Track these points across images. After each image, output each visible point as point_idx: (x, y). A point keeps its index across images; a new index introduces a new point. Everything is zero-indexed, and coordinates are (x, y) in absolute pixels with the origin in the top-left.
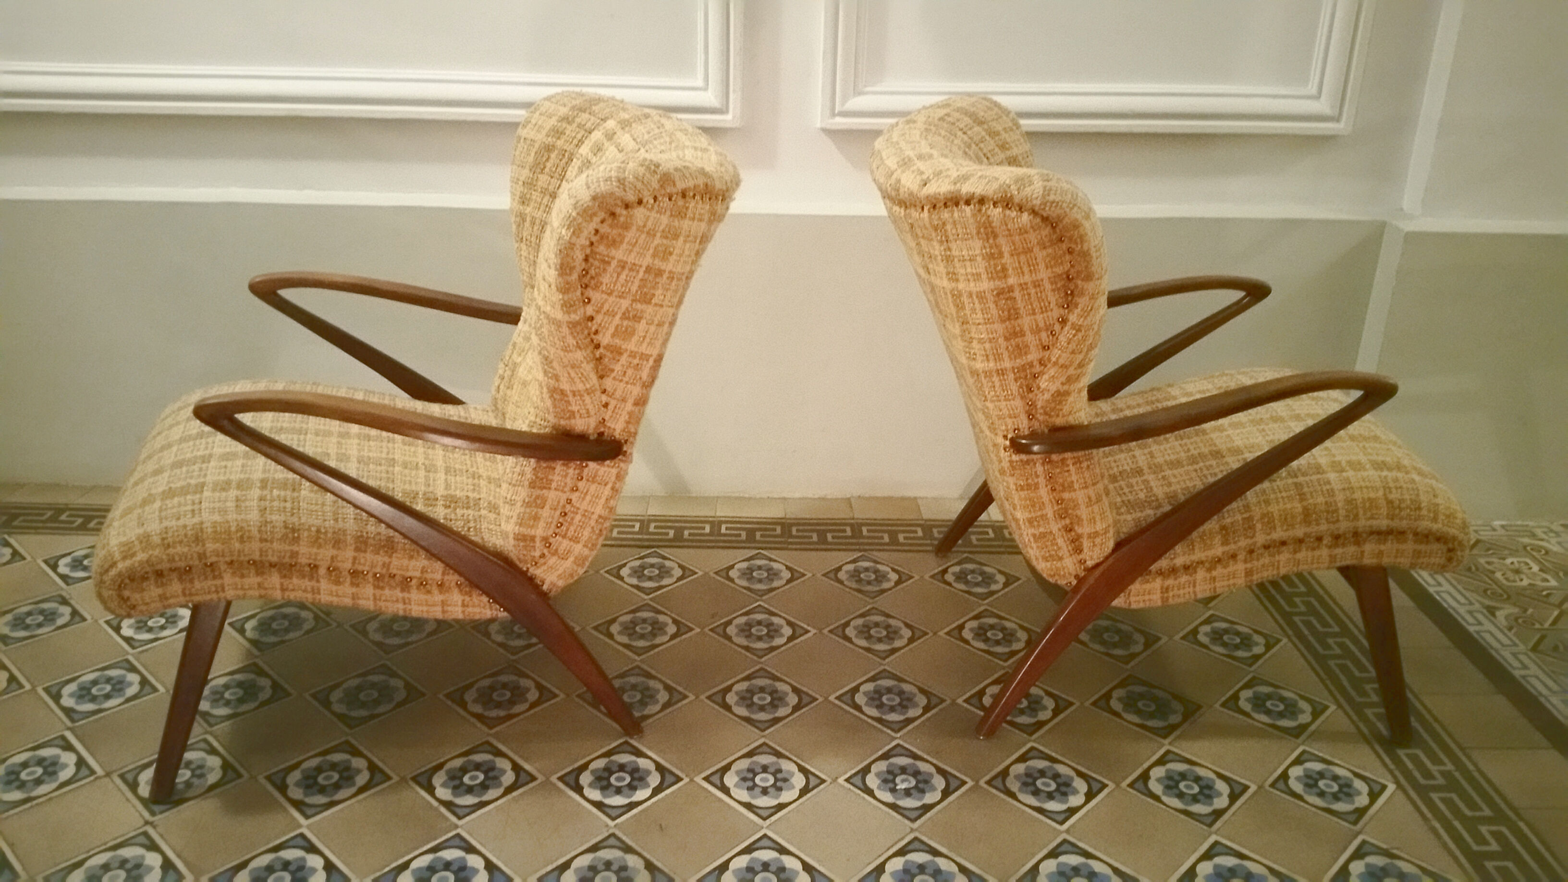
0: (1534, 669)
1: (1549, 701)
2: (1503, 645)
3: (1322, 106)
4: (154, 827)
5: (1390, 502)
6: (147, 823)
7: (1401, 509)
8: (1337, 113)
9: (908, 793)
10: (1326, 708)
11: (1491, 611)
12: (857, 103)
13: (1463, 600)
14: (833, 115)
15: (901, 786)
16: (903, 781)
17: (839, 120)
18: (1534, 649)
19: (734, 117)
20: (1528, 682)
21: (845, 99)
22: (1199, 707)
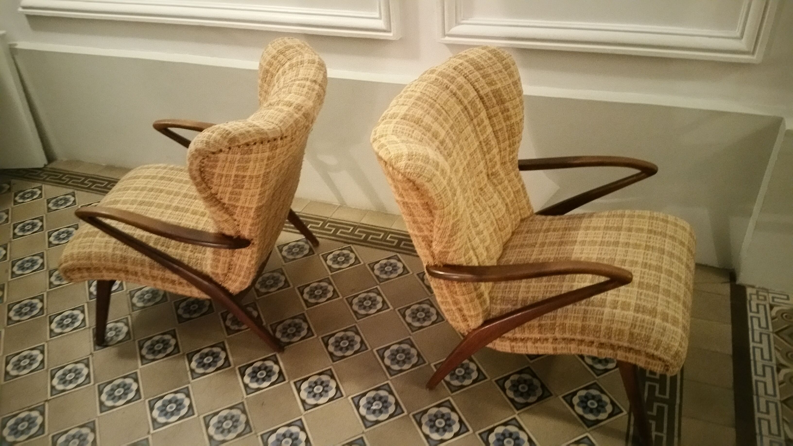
0: (772, 416)
1: (762, 439)
2: (766, 393)
3: (742, 45)
4: (93, 356)
5: (631, 334)
6: (91, 354)
7: (637, 339)
8: (752, 50)
9: (374, 412)
10: (621, 412)
11: (780, 367)
12: (457, 29)
13: (767, 356)
14: (445, 35)
15: (374, 407)
16: (376, 405)
17: (447, 38)
18: (784, 402)
19: (394, 35)
20: (760, 423)
21: (450, 28)
22: (551, 395)
